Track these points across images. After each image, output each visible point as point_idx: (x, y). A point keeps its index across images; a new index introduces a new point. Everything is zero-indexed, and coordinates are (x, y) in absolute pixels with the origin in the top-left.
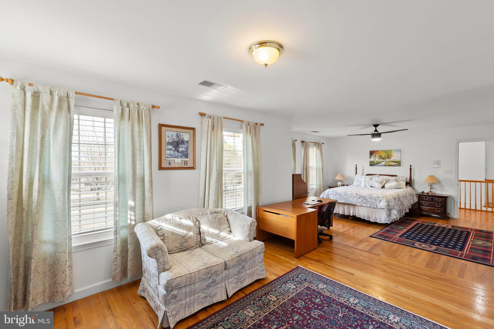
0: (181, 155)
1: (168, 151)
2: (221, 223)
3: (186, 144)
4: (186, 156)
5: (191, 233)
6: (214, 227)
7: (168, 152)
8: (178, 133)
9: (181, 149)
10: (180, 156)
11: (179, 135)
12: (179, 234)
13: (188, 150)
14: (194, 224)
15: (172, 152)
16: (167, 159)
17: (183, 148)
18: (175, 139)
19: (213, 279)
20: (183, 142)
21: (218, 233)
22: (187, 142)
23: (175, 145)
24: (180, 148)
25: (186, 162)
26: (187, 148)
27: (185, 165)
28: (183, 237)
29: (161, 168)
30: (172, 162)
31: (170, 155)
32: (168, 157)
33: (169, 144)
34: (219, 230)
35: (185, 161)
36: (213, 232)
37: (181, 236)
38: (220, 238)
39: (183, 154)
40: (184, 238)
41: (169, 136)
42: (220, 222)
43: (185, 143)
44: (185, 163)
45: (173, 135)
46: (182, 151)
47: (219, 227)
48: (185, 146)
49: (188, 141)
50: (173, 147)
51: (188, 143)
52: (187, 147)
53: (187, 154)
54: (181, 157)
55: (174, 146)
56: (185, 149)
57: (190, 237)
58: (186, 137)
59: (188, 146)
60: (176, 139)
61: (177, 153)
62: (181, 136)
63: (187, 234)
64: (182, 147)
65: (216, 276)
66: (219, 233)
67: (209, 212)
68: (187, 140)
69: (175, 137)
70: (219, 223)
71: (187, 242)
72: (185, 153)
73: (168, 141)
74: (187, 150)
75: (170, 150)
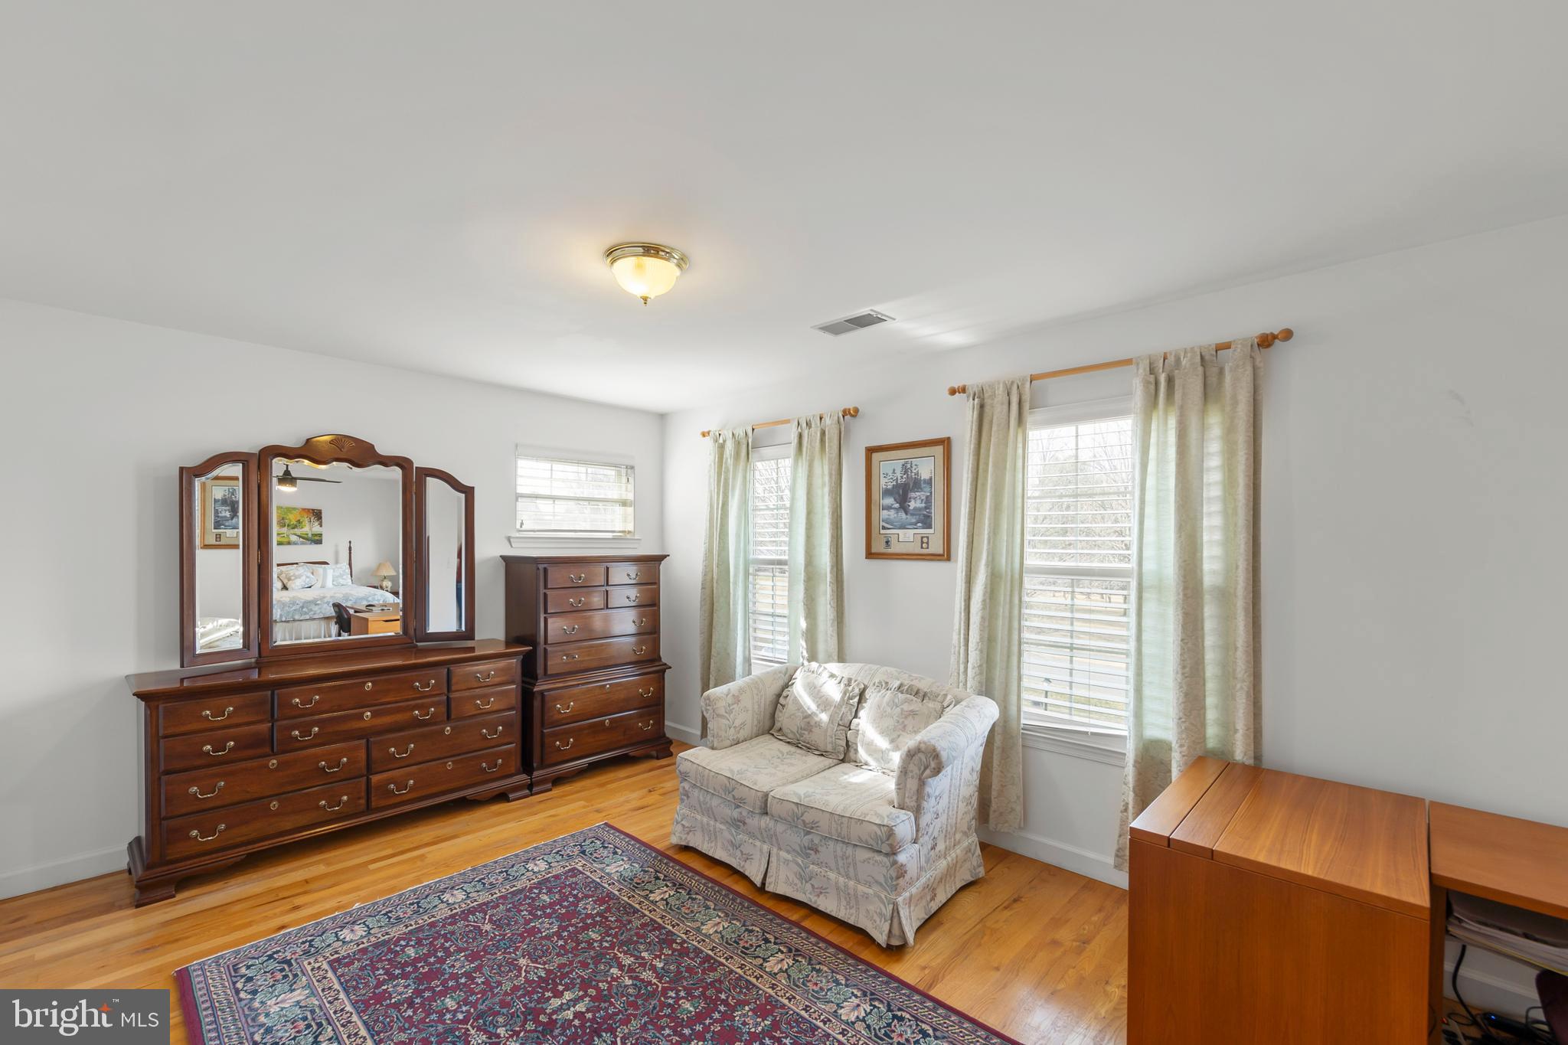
0: (914, 521)
1: (887, 511)
2: (905, 726)
3: (925, 490)
4: (927, 522)
5: (824, 717)
6: (879, 727)
7: (885, 514)
8: (906, 463)
9: (912, 505)
10: (911, 524)
11: (909, 466)
12: (802, 707)
13: (931, 506)
14: (843, 698)
15: (892, 514)
16: (882, 532)
17: (919, 501)
18: (899, 478)
19: (741, 813)
20: (917, 484)
21: (887, 749)
22: (929, 482)
23: (898, 493)
24: (910, 502)
25: (925, 540)
26: (928, 500)
27: (922, 548)
28: (808, 717)
29: (870, 555)
30: (893, 541)
31: (886, 521)
32: (884, 528)
33: (887, 493)
34: (892, 741)
35: (922, 538)
36: (872, 738)
37: (804, 712)
38: (886, 766)
39: (918, 517)
40: (805, 720)
41: (887, 474)
42: (903, 722)
43: (923, 486)
44: (922, 543)
45: (894, 470)
46: (915, 509)
47: (895, 735)
48: (922, 495)
49: (931, 479)
50: (895, 500)
51: (931, 485)
52: (927, 497)
53: (929, 516)
54: (914, 525)
55: (897, 497)
56: (923, 502)
57: (818, 724)
58: (926, 467)
59: (931, 493)
60: (902, 477)
61: (904, 516)
62: (914, 467)
63: (815, 714)
64: (915, 498)
65: (748, 813)
66: (889, 750)
67: (897, 684)
68: (927, 478)
69: (898, 474)
70: (898, 722)
71: (811, 731)
72: (924, 515)
73: (884, 487)
74: (928, 507)
75: (888, 508)
